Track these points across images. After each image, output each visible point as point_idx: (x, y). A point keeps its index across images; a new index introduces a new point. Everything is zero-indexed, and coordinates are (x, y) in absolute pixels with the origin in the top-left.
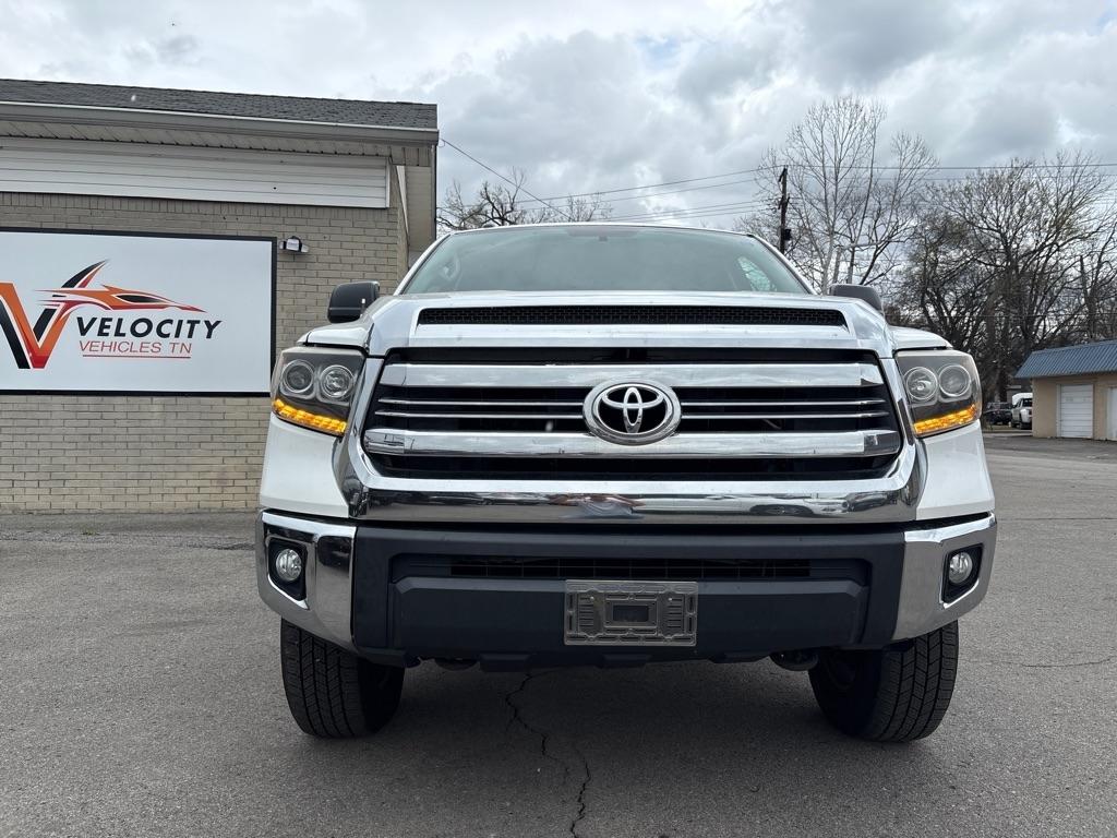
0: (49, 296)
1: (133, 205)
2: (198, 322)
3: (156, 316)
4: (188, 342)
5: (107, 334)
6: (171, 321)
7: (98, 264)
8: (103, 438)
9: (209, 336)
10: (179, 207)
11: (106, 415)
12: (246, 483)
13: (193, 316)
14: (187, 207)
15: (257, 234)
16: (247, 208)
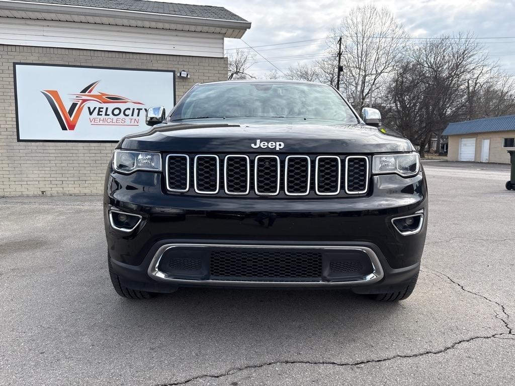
0: (74, 97)
1: (110, 54)
2: (142, 109)
3: (123, 106)
4: (137, 118)
5: (101, 115)
6: (129, 109)
7: (96, 83)
8: (102, 162)
9: (146, 116)
10: (131, 56)
11: (102, 152)
13: (139, 106)
14: (135, 56)
15: (167, 69)
16: (162, 57)
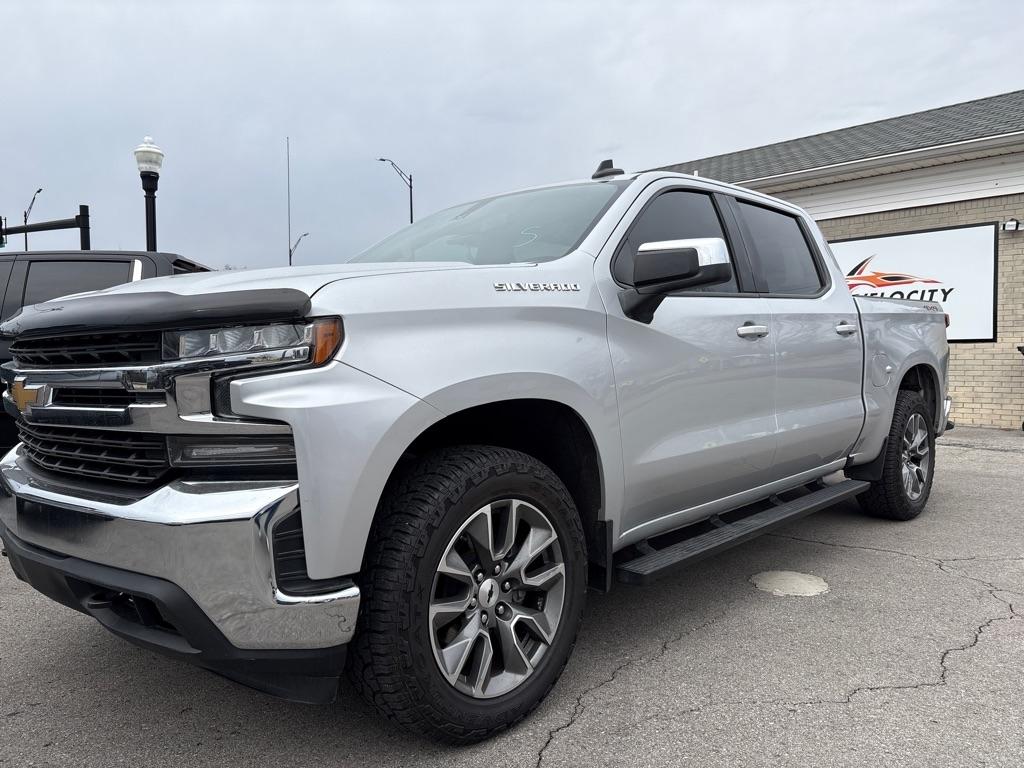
2: (936, 290)
3: (906, 289)
6: (916, 292)
7: (868, 260)
9: (944, 300)
12: (973, 406)
13: (933, 286)
15: (983, 221)
16: (975, 203)
